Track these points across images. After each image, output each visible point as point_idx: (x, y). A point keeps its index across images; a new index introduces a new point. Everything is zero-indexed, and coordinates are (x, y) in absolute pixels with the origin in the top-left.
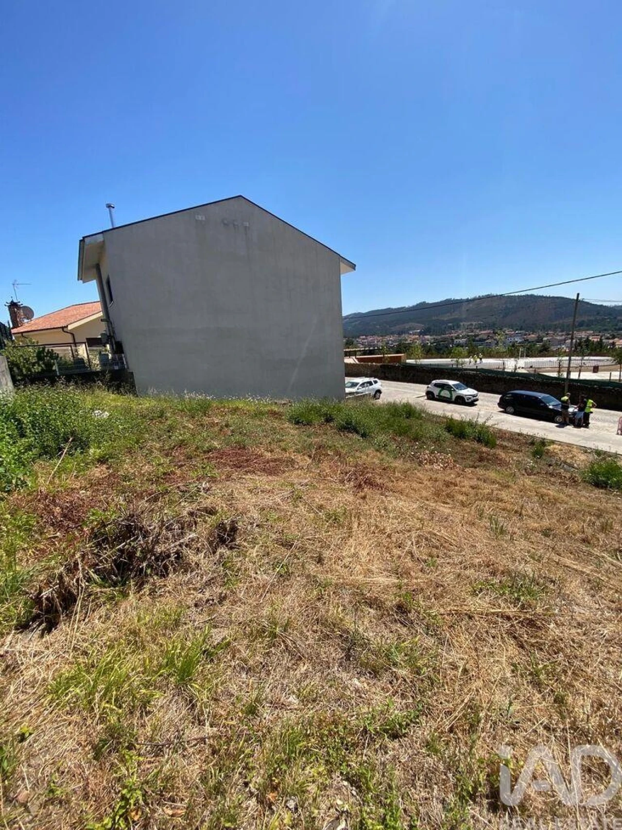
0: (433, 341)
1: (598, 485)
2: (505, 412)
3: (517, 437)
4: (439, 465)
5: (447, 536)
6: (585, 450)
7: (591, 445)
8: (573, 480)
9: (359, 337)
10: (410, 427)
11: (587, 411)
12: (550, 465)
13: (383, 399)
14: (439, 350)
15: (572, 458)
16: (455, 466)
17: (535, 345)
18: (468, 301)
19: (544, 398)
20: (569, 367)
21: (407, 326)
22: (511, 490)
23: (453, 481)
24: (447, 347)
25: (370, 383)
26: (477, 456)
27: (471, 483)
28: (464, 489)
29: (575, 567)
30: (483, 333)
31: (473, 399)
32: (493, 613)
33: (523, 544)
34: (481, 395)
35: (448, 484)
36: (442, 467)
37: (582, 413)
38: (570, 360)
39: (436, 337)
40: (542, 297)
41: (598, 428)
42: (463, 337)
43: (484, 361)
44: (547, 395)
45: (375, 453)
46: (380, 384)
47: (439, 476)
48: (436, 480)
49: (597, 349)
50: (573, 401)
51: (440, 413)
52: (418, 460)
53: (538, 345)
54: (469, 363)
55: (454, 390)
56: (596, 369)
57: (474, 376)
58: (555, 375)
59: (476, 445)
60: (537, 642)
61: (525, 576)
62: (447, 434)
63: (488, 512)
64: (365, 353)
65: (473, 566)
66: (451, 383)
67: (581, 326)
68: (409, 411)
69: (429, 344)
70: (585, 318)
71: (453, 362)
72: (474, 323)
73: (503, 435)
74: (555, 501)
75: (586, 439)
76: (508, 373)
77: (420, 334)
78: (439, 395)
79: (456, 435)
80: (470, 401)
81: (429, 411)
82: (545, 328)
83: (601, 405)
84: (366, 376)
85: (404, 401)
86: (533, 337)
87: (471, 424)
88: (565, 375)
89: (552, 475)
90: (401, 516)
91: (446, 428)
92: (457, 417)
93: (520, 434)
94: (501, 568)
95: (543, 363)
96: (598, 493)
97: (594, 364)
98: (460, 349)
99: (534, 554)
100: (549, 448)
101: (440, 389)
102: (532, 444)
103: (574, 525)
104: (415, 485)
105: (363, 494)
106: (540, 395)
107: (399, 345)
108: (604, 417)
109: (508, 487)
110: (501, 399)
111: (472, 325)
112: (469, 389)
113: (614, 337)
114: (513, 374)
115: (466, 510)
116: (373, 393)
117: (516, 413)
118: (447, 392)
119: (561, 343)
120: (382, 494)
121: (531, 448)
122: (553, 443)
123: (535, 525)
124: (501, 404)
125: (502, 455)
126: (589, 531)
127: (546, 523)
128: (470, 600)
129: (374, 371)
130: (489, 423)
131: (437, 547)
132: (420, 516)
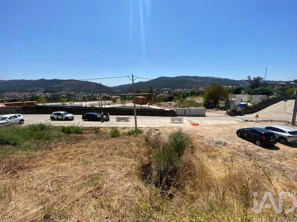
0: (51, 95)
1: (113, 137)
2: (85, 121)
3: (90, 128)
4: (60, 147)
5: (65, 175)
6: (109, 128)
7: (111, 126)
8: (107, 137)
9: (4, 93)
10: (44, 134)
12: (101, 135)
13: (25, 124)
14: (55, 99)
15: (107, 131)
16: (67, 145)
17: (91, 97)
18: (64, 80)
19: (96, 114)
20: (102, 104)
21: (36, 89)
22: (89, 147)
23: (67, 152)
24: (58, 98)
25: (16, 117)
26: (76, 139)
27: (75, 150)
28: (71, 153)
29: (109, 164)
30: (73, 93)
31: (72, 118)
32: (86, 193)
33: (95, 163)
34: (75, 116)
35: (64, 154)
36: (61, 148)
37: (107, 117)
38: (101, 102)
39: (52, 94)
40: (91, 82)
41: (112, 121)
42: (65, 94)
43: (75, 103)
44: (97, 113)
45: (23, 152)
46: (22, 117)
47: (60, 152)
48: (59, 154)
49: (108, 99)
50: (104, 114)
51: (59, 125)
52: (49, 148)
53: (92, 97)
54: (68, 104)
55: (64, 115)
56: (109, 104)
57: (71, 109)
58: (98, 107)
59: (75, 135)
60: (101, 193)
61: (95, 174)
62: (62, 133)
63: (81, 158)
64: (10, 101)
65: (77, 181)
66: (62, 112)
67: (103, 92)
68: (42, 127)
69: (49, 97)
70: (104, 90)
71: (61, 104)
72: (68, 89)
73: (85, 129)
74: (102, 146)
75: (109, 124)
76: (84, 107)
77: (43, 92)
78: (57, 118)
79: (66, 133)
80: (71, 118)
81: (53, 125)
82: (93, 92)
83: (111, 114)
84: (12, 113)
85: (39, 123)
86: (90, 95)
87: (73, 127)
88: (101, 107)
89: (101, 138)
90: (42, 176)
91: (62, 131)
92: (66, 126)
93: (91, 127)
94: (88, 176)
95: (94, 103)
96: (114, 139)
97: (108, 103)
98: (64, 99)
99: (98, 165)
100: (100, 130)
101: (57, 115)
102: (95, 129)
103: (108, 151)
104: (48, 160)
105: (17, 175)
106: (95, 114)
107: (32, 97)
108: (113, 117)
109: (88, 147)
110: (82, 116)
111: (67, 90)
112: (70, 114)
113: (112, 95)
114: (86, 107)
115: (73, 161)
116: (18, 122)
117: (89, 120)
118: (61, 116)
119: (99, 97)
120: (29, 171)
121: (95, 131)
122: (101, 128)
123: (97, 156)
124: (83, 118)
125: (85, 136)
126: (112, 151)
127: (100, 154)
128: (77, 194)
129: (18, 110)
130: (79, 126)
131: (61, 182)
132: (52, 172)
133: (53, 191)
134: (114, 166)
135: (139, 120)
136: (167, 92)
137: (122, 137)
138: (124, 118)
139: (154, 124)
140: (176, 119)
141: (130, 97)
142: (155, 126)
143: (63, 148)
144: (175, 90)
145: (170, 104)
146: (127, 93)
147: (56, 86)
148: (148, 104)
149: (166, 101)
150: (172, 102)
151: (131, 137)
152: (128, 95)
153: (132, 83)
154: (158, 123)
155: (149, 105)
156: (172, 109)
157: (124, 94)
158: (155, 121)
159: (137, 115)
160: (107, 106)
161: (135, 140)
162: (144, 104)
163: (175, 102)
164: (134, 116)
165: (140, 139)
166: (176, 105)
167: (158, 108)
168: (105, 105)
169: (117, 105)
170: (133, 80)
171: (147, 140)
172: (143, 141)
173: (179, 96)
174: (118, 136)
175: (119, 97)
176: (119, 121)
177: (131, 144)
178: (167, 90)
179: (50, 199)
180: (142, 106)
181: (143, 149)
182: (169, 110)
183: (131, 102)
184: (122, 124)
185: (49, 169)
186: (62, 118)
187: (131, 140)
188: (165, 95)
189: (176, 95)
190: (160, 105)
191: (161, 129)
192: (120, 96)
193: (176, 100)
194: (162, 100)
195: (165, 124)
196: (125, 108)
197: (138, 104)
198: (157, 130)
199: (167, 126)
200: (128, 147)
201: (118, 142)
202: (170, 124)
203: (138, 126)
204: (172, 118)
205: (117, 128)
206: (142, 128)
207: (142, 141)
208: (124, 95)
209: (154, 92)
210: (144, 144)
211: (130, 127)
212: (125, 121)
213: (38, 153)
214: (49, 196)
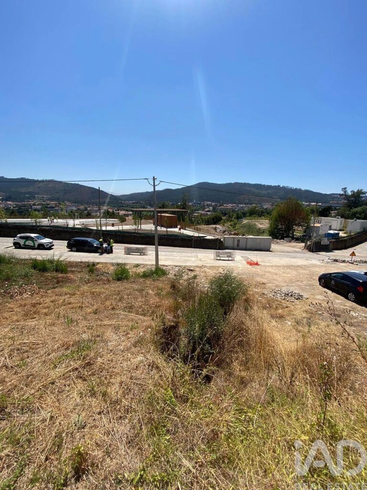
0: (15, 206)
1: (119, 280)
2: (71, 251)
3: (80, 264)
4: (27, 294)
5: (35, 340)
6: (113, 264)
7: (114, 261)
8: (108, 280)
11: (111, 245)
12: (98, 276)
14: (21, 213)
15: (108, 269)
16: (39, 291)
17: (83, 212)
18: (38, 181)
19: (91, 240)
20: (101, 224)
22: (76, 296)
23: (38, 302)
24: (27, 211)
26: (55, 281)
27: (51, 300)
28: (46, 305)
29: (108, 324)
30: (52, 203)
31: (50, 245)
32: (68, 372)
33: (85, 323)
34: (55, 242)
35: (34, 305)
36: (30, 295)
37: (109, 247)
38: (100, 221)
39: (17, 203)
40: (84, 186)
41: (117, 253)
42: (39, 205)
43: (55, 221)
47: (27, 302)
48: (25, 305)
49: (112, 215)
50: (105, 241)
51: (27, 257)
52: (10, 295)
53: (86, 212)
54: (45, 222)
55: (36, 240)
56: (113, 225)
57: (49, 231)
58: (95, 228)
59: (55, 274)
60: (92, 372)
61: (84, 341)
62: (33, 270)
63: (62, 313)
65: (53, 351)
66: (33, 235)
67: (104, 204)
69: (12, 208)
71: (33, 221)
72: (45, 196)
73: (72, 264)
74: (99, 294)
75: (113, 259)
76: (70, 228)
77: (2, 200)
78: (24, 245)
79: (40, 270)
80: (48, 246)
81: (18, 256)
82: (88, 203)
83: (116, 242)
86: (82, 207)
87: (51, 261)
88: (100, 229)
89: (98, 281)
91: (32, 267)
92: (39, 258)
93: (81, 262)
94: (71, 343)
95: (89, 221)
96: (119, 283)
97: (112, 222)
98: (37, 213)
99: (89, 326)
100: (97, 267)
101: (25, 240)
102: (88, 266)
103: (108, 303)
104: (6, 315)
106: (89, 240)
109: (74, 294)
110: (68, 243)
111: (44, 197)
112: (46, 239)
113: (118, 210)
114: (73, 228)
115: (48, 317)
117: (78, 251)
118: (31, 242)
119: (96, 211)
121: (88, 269)
122: (98, 263)
123: (90, 310)
124: (69, 247)
125: (71, 276)
126: (114, 303)
127: (95, 307)
128: (52, 373)
130: (61, 259)
131: (27, 351)
132: (11, 335)
133: (12, 367)
134: (117, 328)
135: (163, 253)
136: (211, 208)
137: (133, 280)
138: (137, 249)
139: (186, 261)
140: (223, 253)
141: (149, 214)
142: (188, 264)
143: (32, 295)
144: (224, 205)
145: (215, 229)
146: (144, 208)
147: (24, 190)
148: (179, 227)
149: (208, 223)
150: (218, 226)
151: (148, 282)
152: (145, 211)
153: (153, 190)
154: (193, 259)
155: (180, 229)
156: (217, 237)
157: (139, 208)
158: (189, 257)
159: (159, 245)
160: (110, 228)
161: (155, 286)
162: (171, 227)
163: (223, 225)
164: (154, 246)
165: (163, 284)
166: (224, 231)
167: (195, 235)
168: (106, 226)
169: (126, 227)
170: (154, 186)
171: (173, 287)
172: (168, 288)
173: (230, 216)
174: (127, 278)
175: (131, 213)
176: (130, 254)
177: (147, 293)
178: (211, 205)
179: (7, 379)
180: (169, 230)
181: (166, 302)
182: (213, 238)
183: (150, 223)
184: (133, 259)
185: (6, 330)
186: (32, 244)
187: (147, 286)
188: (207, 214)
189: (225, 214)
190: (198, 230)
191: (198, 269)
192: (132, 211)
193: (225, 223)
194: (203, 221)
195: (204, 261)
196: (140, 232)
197: (162, 226)
198: (191, 270)
199: (208, 265)
200: (142, 297)
201: (126, 288)
202: (213, 262)
203: (160, 263)
204: (217, 252)
205: (125, 264)
206: (167, 266)
207: (165, 289)
208: (138, 211)
209: (189, 207)
210: (168, 293)
211: (147, 265)
212: (139, 254)
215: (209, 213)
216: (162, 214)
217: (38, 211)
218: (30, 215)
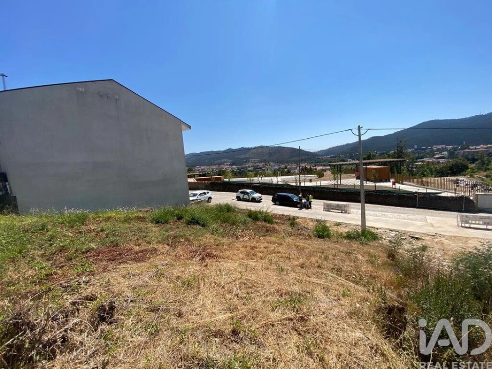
0: (237, 168)
1: (320, 237)
2: (275, 204)
3: (282, 217)
4: (247, 238)
5: (255, 279)
6: (312, 220)
7: (314, 217)
8: (309, 236)
9: (195, 166)
10: (229, 217)
11: (310, 201)
12: (299, 230)
13: (213, 203)
14: (241, 173)
15: (307, 225)
16: (255, 237)
17: (284, 170)
20: (300, 180)
21: (223, 161)
22: (283, 246)
23: (255, 246)
24: (244, 172)
25: (205, 193)
26: (265, 229)
27: (265, 245)
28: (261, 250)
29: (317, 282)
30: (261, 165)
31: (260, 199)
32: (284, 319)
33: (292, 275)
34: (264, 197)
35: (253, 248)
37: (308, 203)
38: (300, 177)
40: (285, 147)
41: (316, 209)
42: (252, 167)
44: (293, 195)
45: (211, 236)
46: (211, 194)
47: (248, 244)
48: (246, 247)
49: (310, 171)
50: (304, 197)
51: (244, 208)
52: (236, 236)
53: (286, 170)
54: (256, 180)
55: (250, 195)
56: (311, 181)
57: (259, 187)
58: (294, 184)
59: (264, 223)
60: (307, 329)
62: (249, 219)
63: (274, 260)
64: (200, 176)
65: (270, 294)
66: (248, 191)
67: (302, 161)
68: (228, 208)
69: (235, 170)
70: (303, 157)
71: (248, 180)
72: (256, 160)
73: (276, 216)
74: (303, 249)
75: (311, 214)
76: (274, 184)
77: (230, 165)
78: (243, 198)
79: (253, 219)
80: (258, 200)
81: (239, 207)
82: (287, 162)
83: (315, 198)
84: (202, 189)
85: (225, 203)
86: (283, 166)
87: (260, 212)
88: (299, 185)
89: (300, 235)
90: (229, 272)
91: (248, 216)
92: (253, 209)
93: (283, 215)
95: (289, 178)
96: (320, 241)
97: (310, 178)
98: (251, 173)
99: (299, 279)
100: (297, 221)
101: (243, 195)
102: (289, 219)
103: (313, 259)
104: (235, 252)
105: (205, 263)
106: (290, 195)
107: (220, 171)
108: (319, 203)
109: (282, 244)
110: (273, 198)
112: (257, 194)
113: (315, 166)
114: (277, 185)
115: (263, 261)
116: (207, 199)
117: (280, 205)
118: (247, 196)
119: (295, 168)
120: (217, 261)
121: (290, 222)
122: (298, 218)
123: (297, 263)
124: (274, 200)
125: (277, 227)
126: (320, 261)
127: (301, 261)
128: (272, 315)
129: (207, 186)
130: (269, 211)
131: (251, 288)
132: (240, 270)
133: (241, 298)
134: (326, 289)
135: (371, 213)
136: (446, 153)
137: (336, 240)
138: (338, 205)
139: (407, 225)
140: (475, 218)
141: (349, 168)
142: (411, 229)
143: (250, 239)
144: (471, 147)
145: (457, 182)
146: (344, 161)
147: (242, 156)
148: (392, 180)
149: (442, 173)
150: (461, 178)
151: (355, 245)
152: (346, 164)
153: (358, 140)
154: (419, 223)
155: (394, 184)
156: (462, 194)
157: (338, 162)
158: (411, 219)
159: (367, 202)
160: (308, 184)
161: (365, 250)
162: (381, 181)
163: (472, 176)
164: (360, 204)
165: (372, 248)
166: (474, 186)
167: (419, 191)
168: (304, 182)
169: (324, 183)
170: (360, 136)
171: (392, 255)
172: (383, 258)
173: (483, 163)
174: (328, 236)
175: (329, 167)
176: (329, 211)
177: (356, 257)
178: (445, 150)
179: (239, 308)
180: (378, 184)
181: (385, 274)
182: (453, 195)
183: (352, 177)
184: (333, 217)
185: (237, 264)
186: (248, 198)
187: (354, 250)
188: (439, 162)
189: (473, 160)
190: (423, 184)
191: (427, 238)
192: (330, 165)
193: (475, 172)
194: (431, 172)
195: (439, 227)
196: (339, 187)
197: (368, 180)
198: (417, 238)
199: (447, 234)
200: (351, 261)
201: (329, 247)
202: (455, 230)
203: (368, 224)
204: (462, 216)
205: (325, 221)
206: (377, 229)
207: (379, 257)
208: (338, 165)
209: (407, 155)
210: (384, 264)
211: (350, 225)
212: (340, 211)
213: (225, 240)
214: (237, 302)
215: (441, 161)
216: (368, 167)
217: (251, 171)
218: (246, 175)
